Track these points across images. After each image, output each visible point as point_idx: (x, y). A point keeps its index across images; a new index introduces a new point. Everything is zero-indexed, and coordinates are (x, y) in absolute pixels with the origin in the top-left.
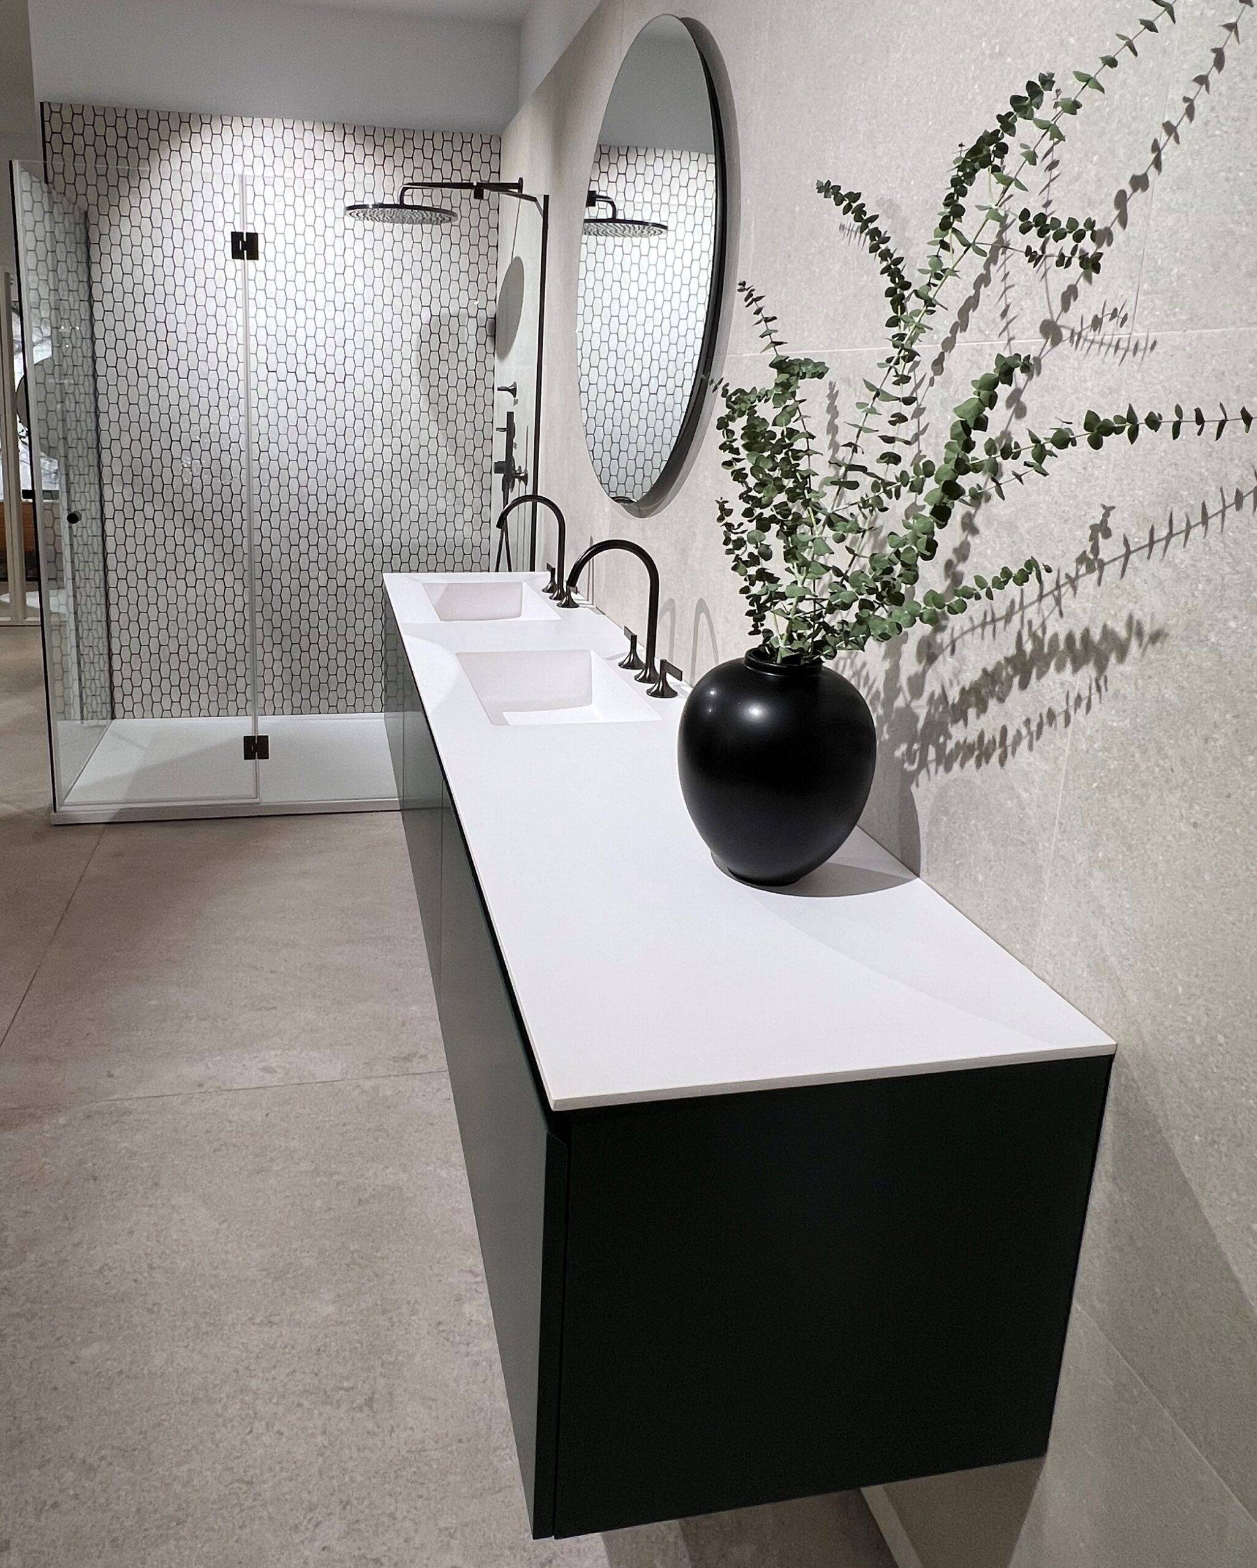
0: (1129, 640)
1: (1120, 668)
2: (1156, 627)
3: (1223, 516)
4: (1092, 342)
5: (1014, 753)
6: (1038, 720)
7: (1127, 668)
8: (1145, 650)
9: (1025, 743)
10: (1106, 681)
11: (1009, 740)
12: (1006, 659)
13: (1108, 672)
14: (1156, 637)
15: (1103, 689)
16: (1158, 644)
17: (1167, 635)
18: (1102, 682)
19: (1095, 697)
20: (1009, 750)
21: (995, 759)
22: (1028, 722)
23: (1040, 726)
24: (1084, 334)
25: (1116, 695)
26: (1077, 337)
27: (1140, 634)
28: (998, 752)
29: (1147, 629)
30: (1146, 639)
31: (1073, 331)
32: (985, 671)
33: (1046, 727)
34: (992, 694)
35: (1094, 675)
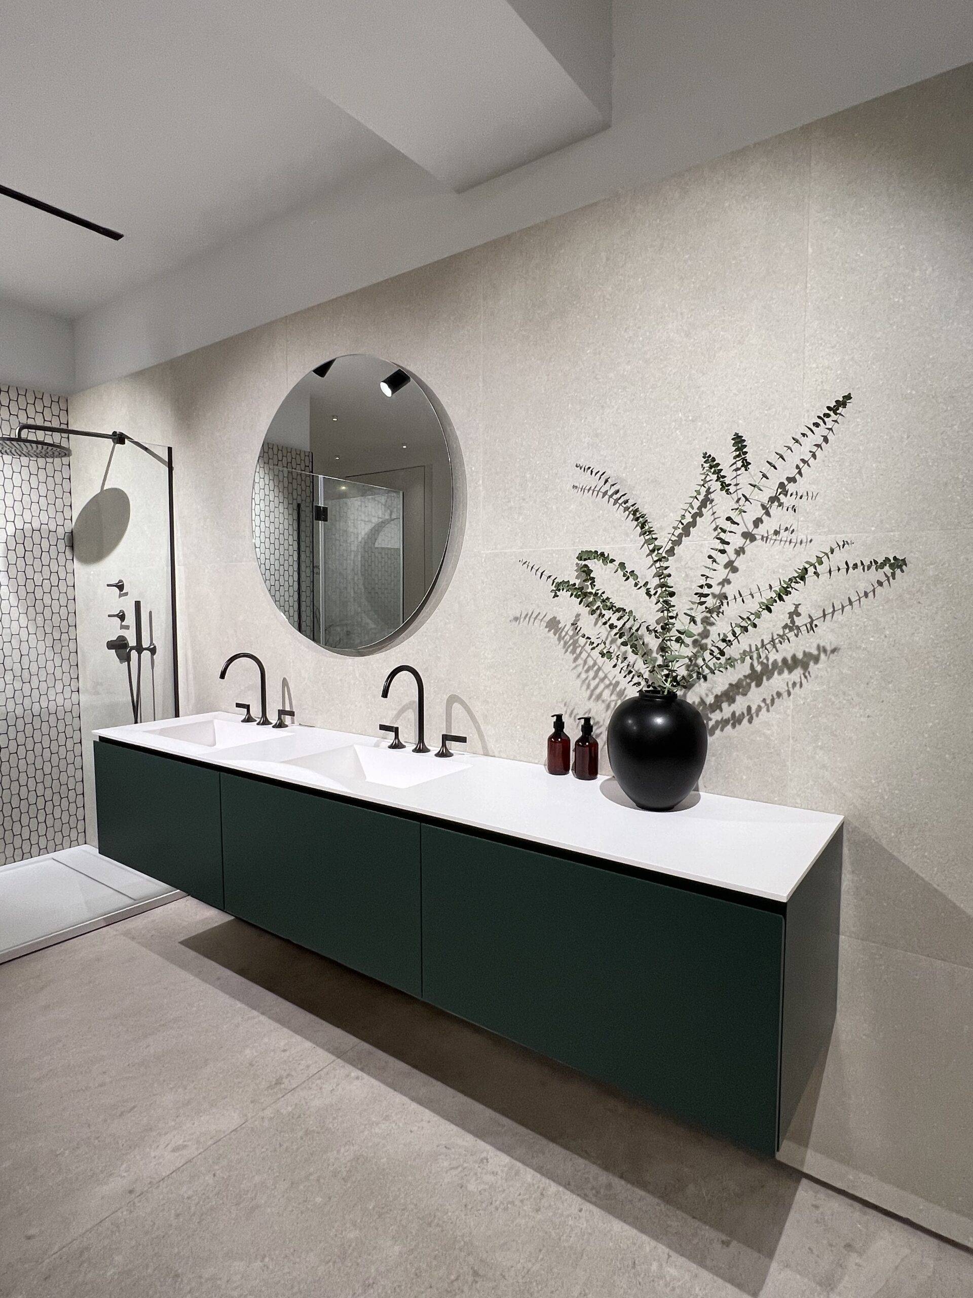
0: (819, 655)
1: (817, 666)
2: (833, 647)
3: (860, 601)
4: (775, 540)
5: (757, 716)
6: (771, 697)
7: (820, 666)
8: (829, 657)
9: (764, 710)
10: (809, 673)
11: (753, 711)
12: (745, 676)
13: (810, 669)
14: (833, 651)
15: (808, 677)
16: (836, 653)
17: (839, 649)
18: (807, 674)
19: (804, 681)
20: (754, 716)
21: (745, 721)
22: (764, 700)
23: (773, 701)
24: (770, 537)
25: (816, 677)
26: (765, 539)
27: (825, 651)
28: (747, 718)
29: (829, 649)
30: (828, 653)
31: (763, 536)
32: (731, 685)
33: (776, 700)
34: (738, 694)
35: (802, 672)
